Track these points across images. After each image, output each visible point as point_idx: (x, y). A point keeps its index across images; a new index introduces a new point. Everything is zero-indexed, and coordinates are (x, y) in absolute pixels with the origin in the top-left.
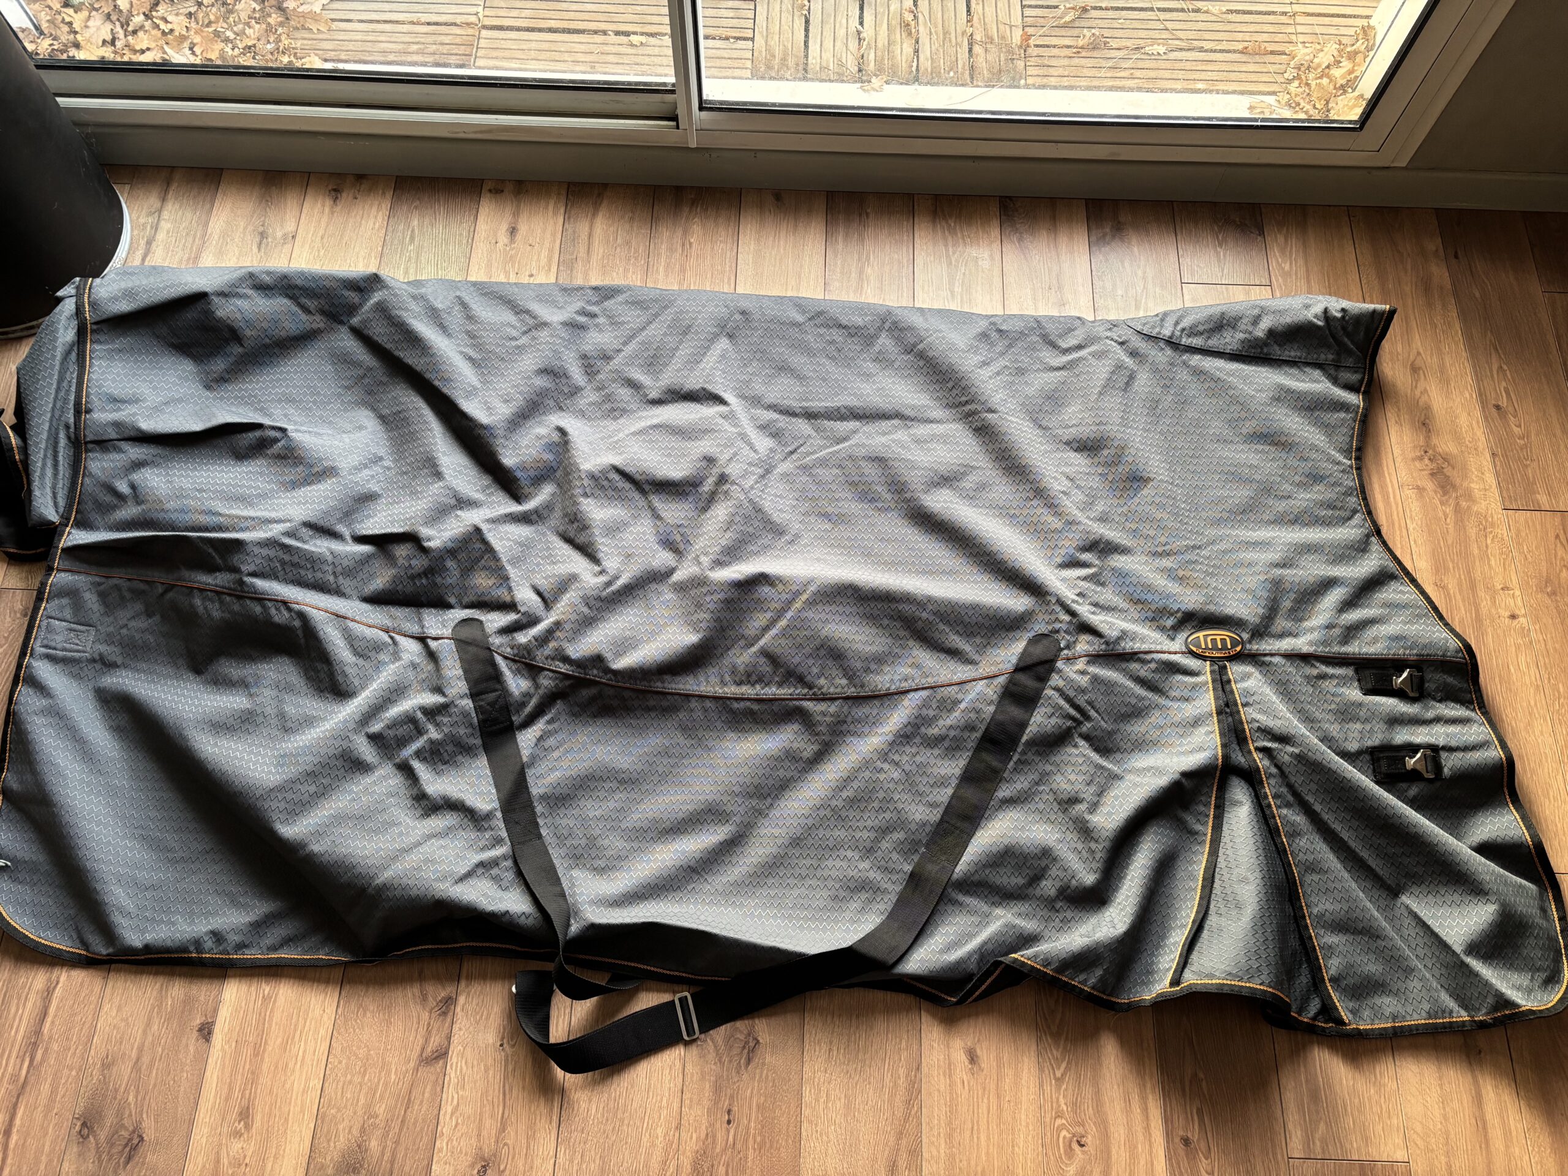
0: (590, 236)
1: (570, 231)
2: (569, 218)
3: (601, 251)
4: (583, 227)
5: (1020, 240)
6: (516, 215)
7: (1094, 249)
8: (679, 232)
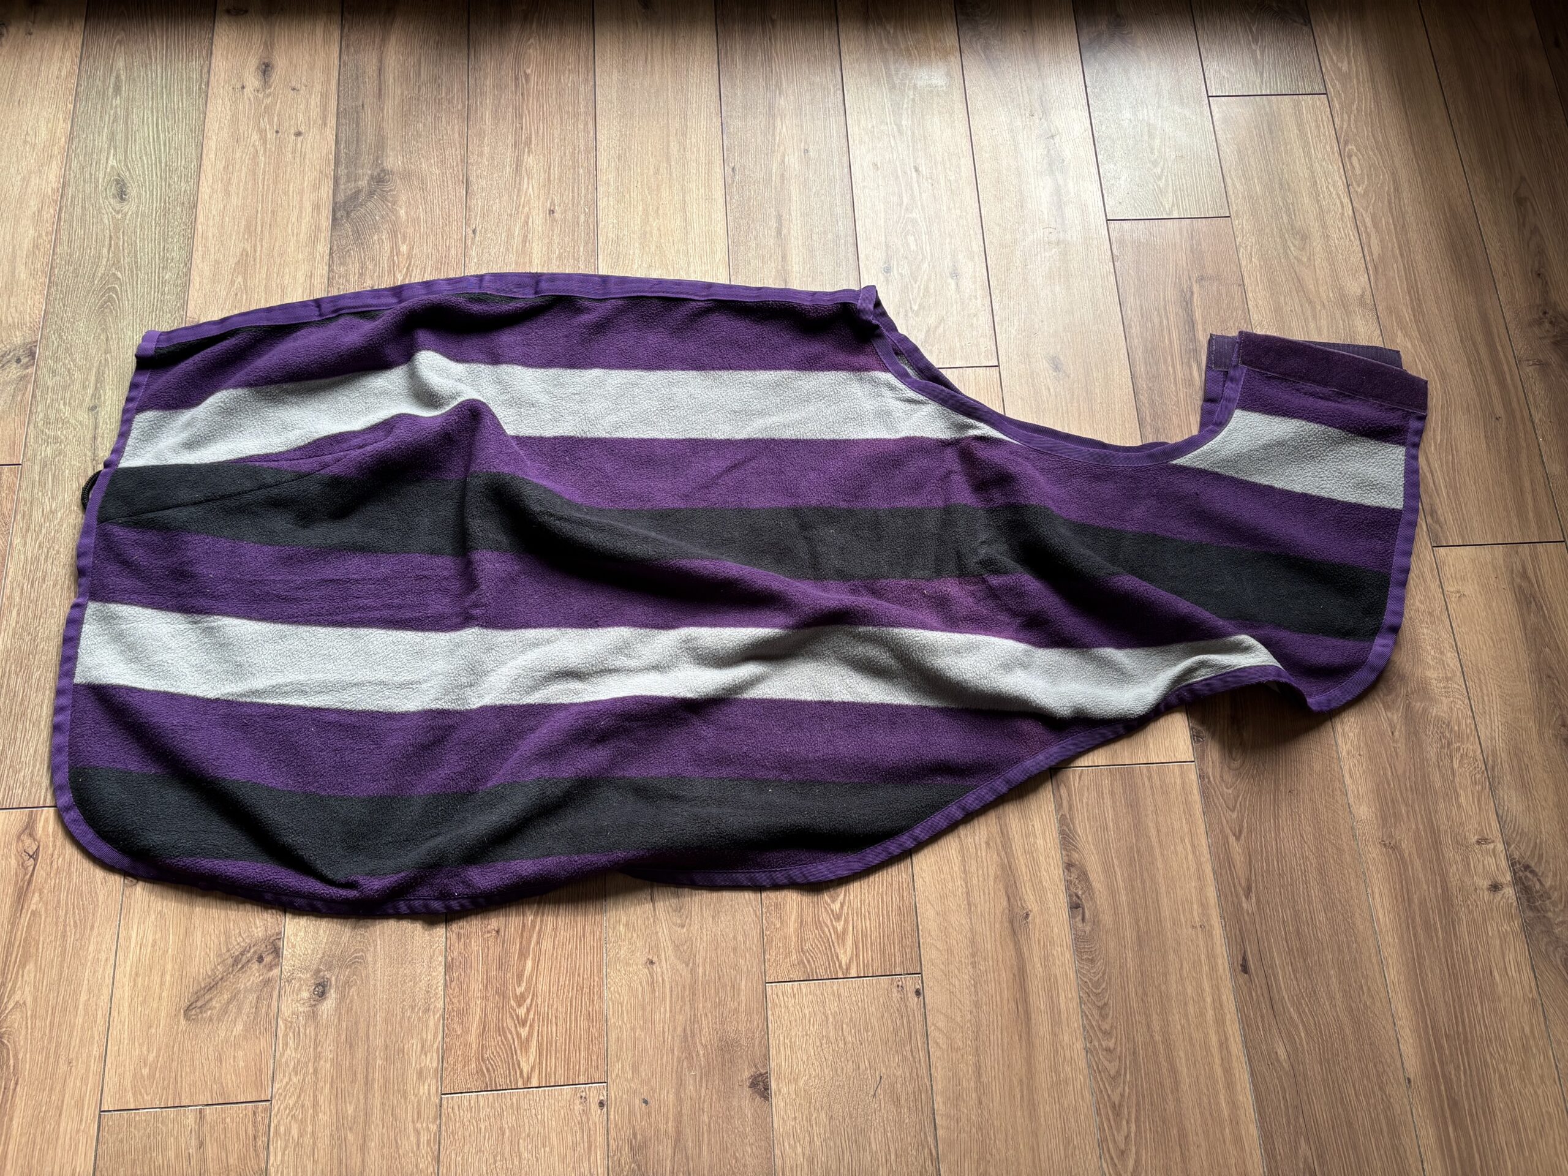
0: (380, 70)
1: (350, 65)
2: (348, 46)
3: (399, 92)
4: (368, 60)
5: (986, 48)
6: (269, 46)
7: (1086, 56)
8: (509, 60)
